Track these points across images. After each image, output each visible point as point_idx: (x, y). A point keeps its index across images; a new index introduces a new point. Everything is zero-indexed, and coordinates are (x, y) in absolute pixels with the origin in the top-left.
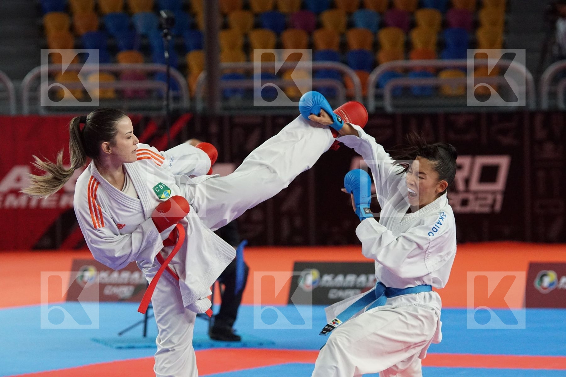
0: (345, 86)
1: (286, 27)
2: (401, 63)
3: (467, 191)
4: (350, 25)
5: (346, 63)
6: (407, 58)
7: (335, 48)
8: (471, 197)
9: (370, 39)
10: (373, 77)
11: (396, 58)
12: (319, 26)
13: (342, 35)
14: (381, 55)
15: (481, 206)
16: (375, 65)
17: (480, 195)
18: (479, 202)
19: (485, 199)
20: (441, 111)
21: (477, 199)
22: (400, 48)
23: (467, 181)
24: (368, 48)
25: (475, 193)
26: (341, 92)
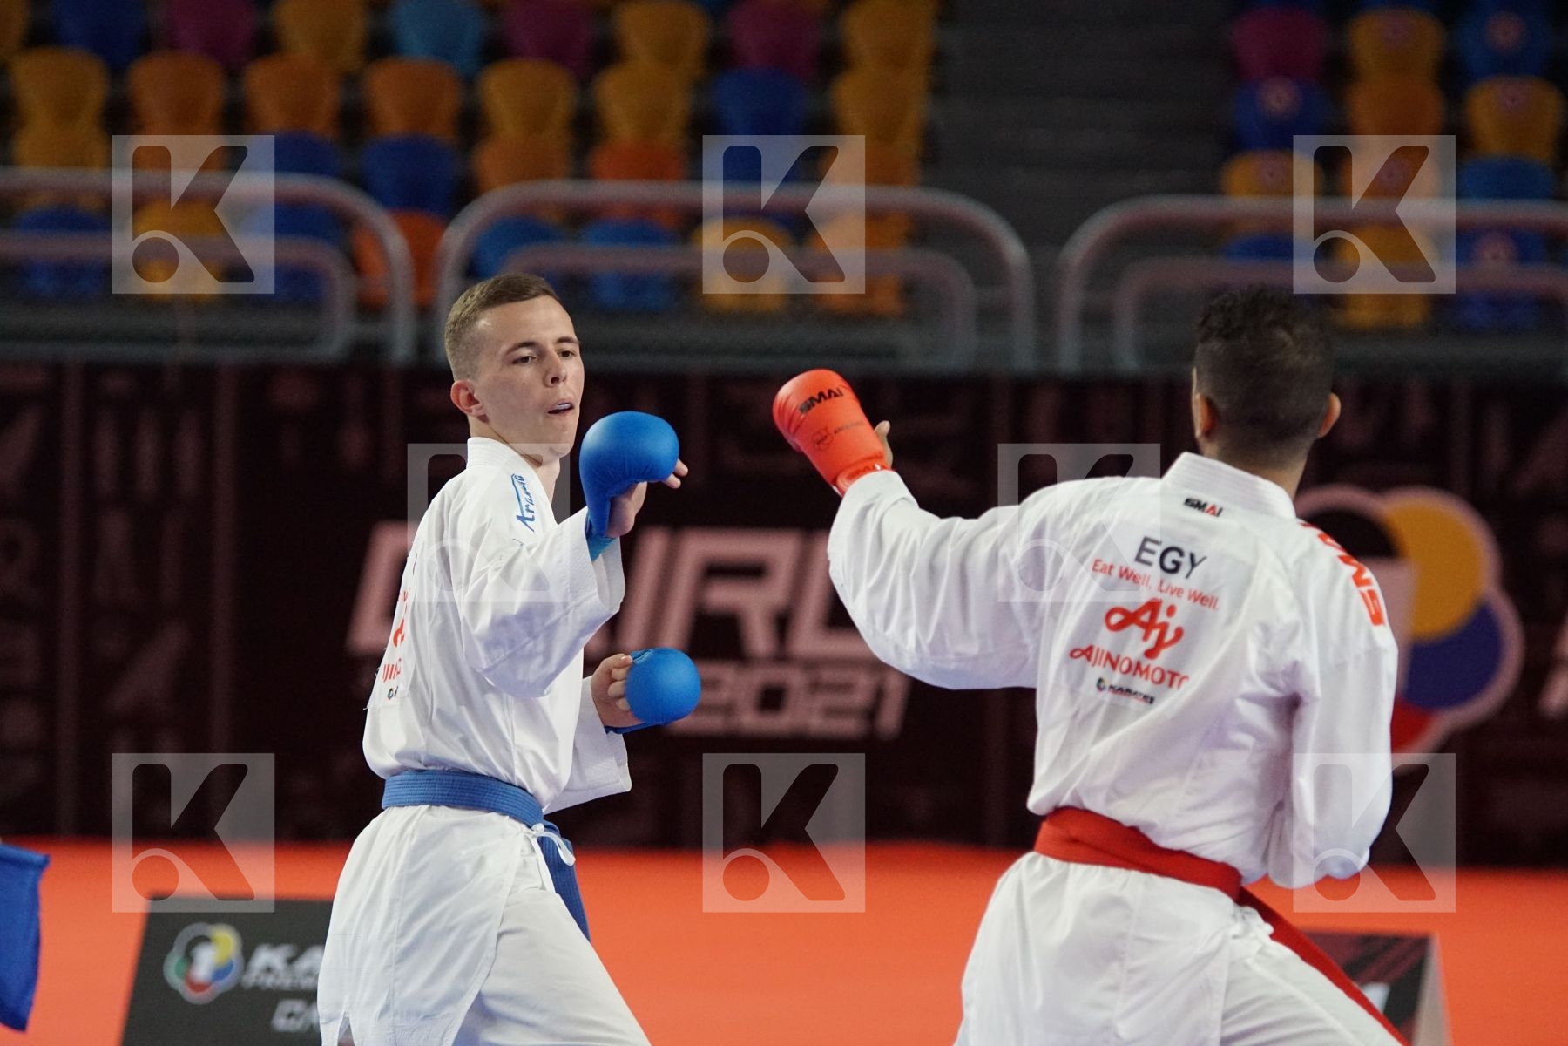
0: (356, 265)
1: (145, 45)
2: (561, 190)
3: (782, 656)
4: (380, 47)
5: (360, 182)
6: (581, 171)
7: (321, 126)
8: (795, 678)
9: (449, 101)
10: (456, 237)
11: (540, 172)
12: (266, 44)
13: (351, 80)
14: (488, 160)
15: (830, 712)
16: (465, 192)
17: (827, 675)
18: (823, 700)
19: (846, 688)
20: (697, 365)
21: (815, 687)
22: (556, 136)
23: (783, 623)
24: (441, 131)
25: (812, 664)
26: (341, 288)
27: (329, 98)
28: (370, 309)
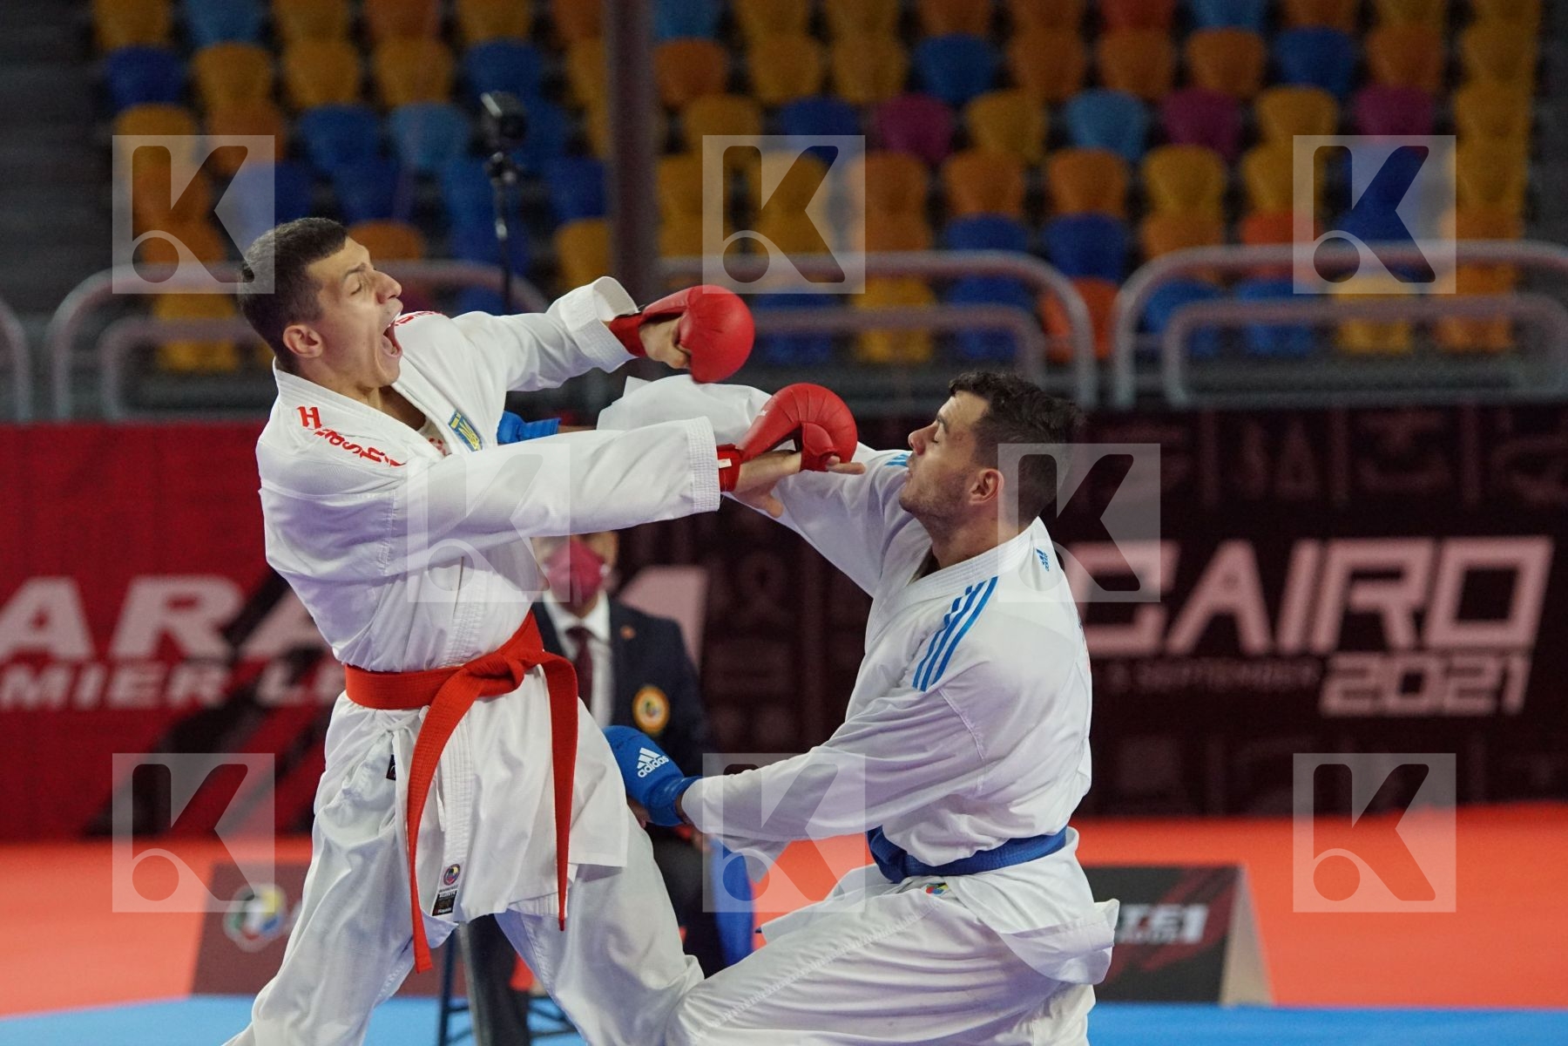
0: (1044, 326)
2: (1216, 255)
3: (1420, 647)
4: (1058, 140)
5: (1044, 255)
6: (1232, 237)
7: (1011, 210)
8: (1432, 666)
9: (1118, 183)
10: (1128, 299)
11: (1198, 240)
12: (961, 142)
13: (1033, 169)
14: (1153, 232)
15: (1463, 693)
16: (1134, 260)
17: (1459, 661)
18: (1454, 683)
19: (1476, 672)
20: (1338, 400)
21: (1449, 672)
22: (1210, 210)
23: (1419, 618)
24: (1112, 208)
25: (1445, 653)
26: (1032, 347)
27: (1017, 184)
28: (1057, 362)
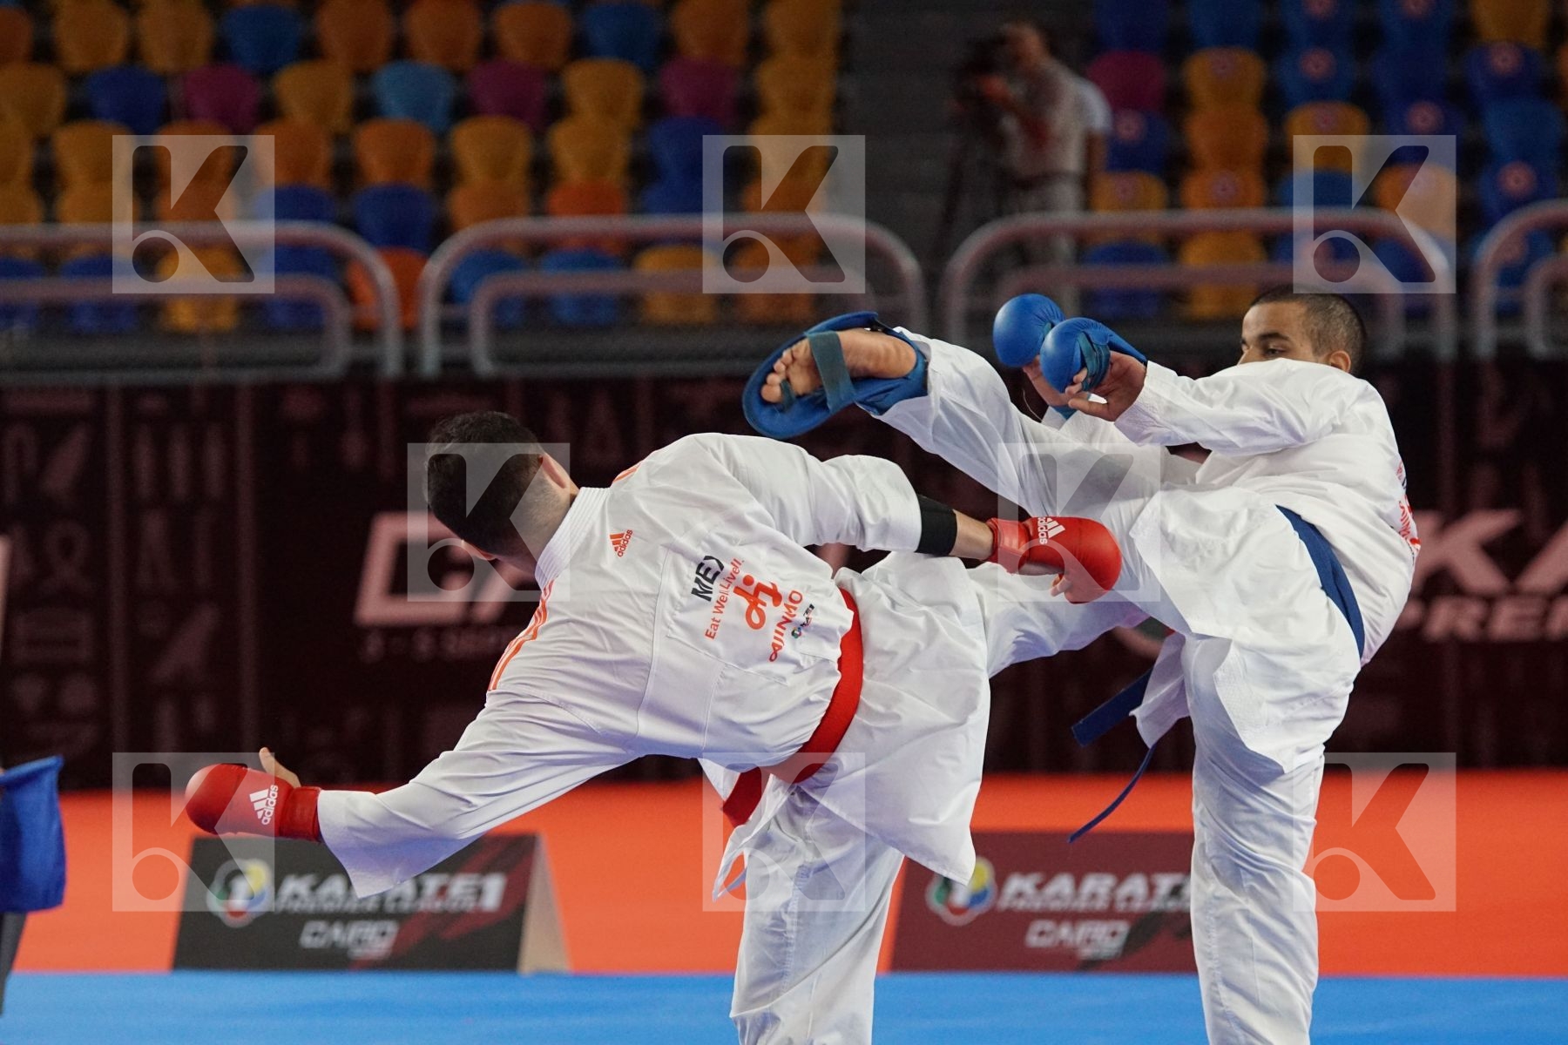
0: (350, 295)
1: (166, 115)
2: (523, 226)
4: (365, 110)
5: (352, 225)
6: (539, 209)
7: (318, 179)
9: (425, 154)
10: (435, 269)
11: (509, 213)
12: (270, 112)
13: (341, 140)
14: (460, 202)
16: (441, 231)
20: (642, 371)
22: (516, 179)
24: (419, 179)
26: (339, 316)
27: (325, 154)
28: (364, 332)
